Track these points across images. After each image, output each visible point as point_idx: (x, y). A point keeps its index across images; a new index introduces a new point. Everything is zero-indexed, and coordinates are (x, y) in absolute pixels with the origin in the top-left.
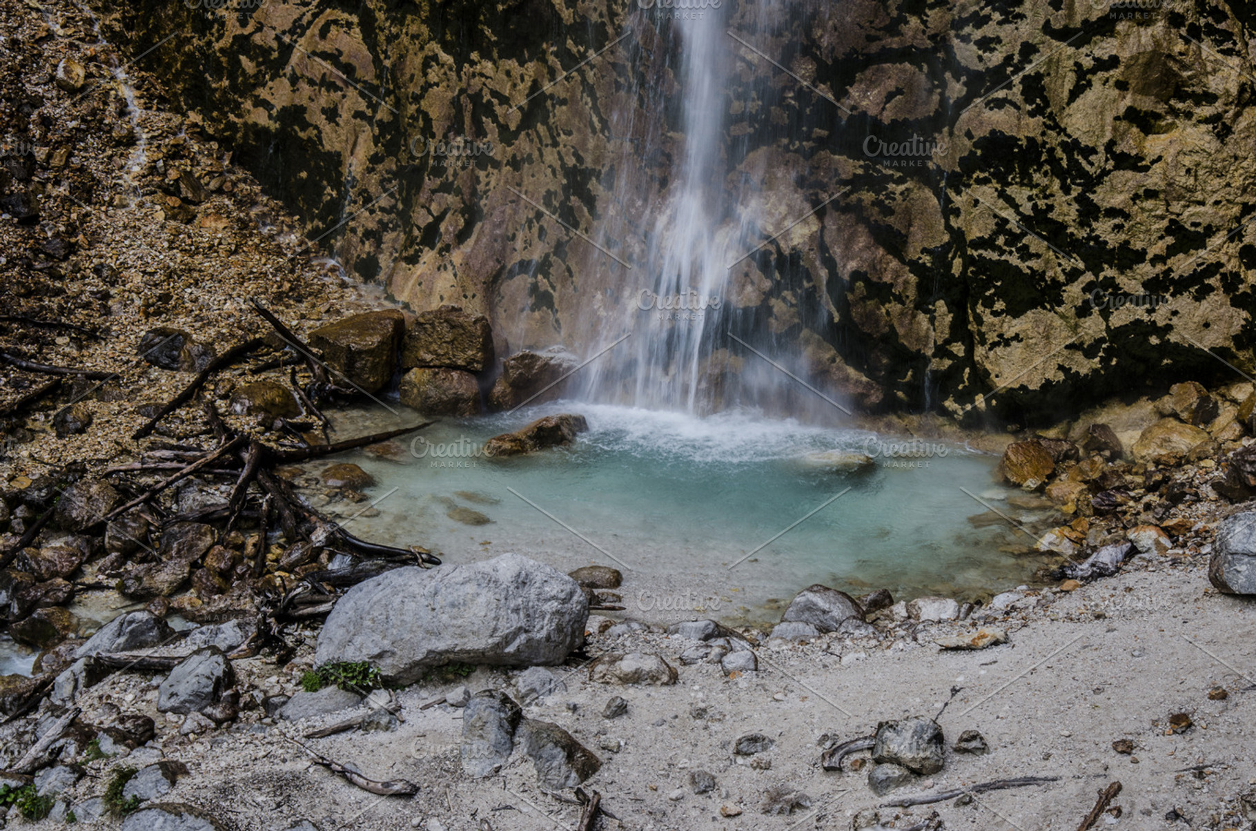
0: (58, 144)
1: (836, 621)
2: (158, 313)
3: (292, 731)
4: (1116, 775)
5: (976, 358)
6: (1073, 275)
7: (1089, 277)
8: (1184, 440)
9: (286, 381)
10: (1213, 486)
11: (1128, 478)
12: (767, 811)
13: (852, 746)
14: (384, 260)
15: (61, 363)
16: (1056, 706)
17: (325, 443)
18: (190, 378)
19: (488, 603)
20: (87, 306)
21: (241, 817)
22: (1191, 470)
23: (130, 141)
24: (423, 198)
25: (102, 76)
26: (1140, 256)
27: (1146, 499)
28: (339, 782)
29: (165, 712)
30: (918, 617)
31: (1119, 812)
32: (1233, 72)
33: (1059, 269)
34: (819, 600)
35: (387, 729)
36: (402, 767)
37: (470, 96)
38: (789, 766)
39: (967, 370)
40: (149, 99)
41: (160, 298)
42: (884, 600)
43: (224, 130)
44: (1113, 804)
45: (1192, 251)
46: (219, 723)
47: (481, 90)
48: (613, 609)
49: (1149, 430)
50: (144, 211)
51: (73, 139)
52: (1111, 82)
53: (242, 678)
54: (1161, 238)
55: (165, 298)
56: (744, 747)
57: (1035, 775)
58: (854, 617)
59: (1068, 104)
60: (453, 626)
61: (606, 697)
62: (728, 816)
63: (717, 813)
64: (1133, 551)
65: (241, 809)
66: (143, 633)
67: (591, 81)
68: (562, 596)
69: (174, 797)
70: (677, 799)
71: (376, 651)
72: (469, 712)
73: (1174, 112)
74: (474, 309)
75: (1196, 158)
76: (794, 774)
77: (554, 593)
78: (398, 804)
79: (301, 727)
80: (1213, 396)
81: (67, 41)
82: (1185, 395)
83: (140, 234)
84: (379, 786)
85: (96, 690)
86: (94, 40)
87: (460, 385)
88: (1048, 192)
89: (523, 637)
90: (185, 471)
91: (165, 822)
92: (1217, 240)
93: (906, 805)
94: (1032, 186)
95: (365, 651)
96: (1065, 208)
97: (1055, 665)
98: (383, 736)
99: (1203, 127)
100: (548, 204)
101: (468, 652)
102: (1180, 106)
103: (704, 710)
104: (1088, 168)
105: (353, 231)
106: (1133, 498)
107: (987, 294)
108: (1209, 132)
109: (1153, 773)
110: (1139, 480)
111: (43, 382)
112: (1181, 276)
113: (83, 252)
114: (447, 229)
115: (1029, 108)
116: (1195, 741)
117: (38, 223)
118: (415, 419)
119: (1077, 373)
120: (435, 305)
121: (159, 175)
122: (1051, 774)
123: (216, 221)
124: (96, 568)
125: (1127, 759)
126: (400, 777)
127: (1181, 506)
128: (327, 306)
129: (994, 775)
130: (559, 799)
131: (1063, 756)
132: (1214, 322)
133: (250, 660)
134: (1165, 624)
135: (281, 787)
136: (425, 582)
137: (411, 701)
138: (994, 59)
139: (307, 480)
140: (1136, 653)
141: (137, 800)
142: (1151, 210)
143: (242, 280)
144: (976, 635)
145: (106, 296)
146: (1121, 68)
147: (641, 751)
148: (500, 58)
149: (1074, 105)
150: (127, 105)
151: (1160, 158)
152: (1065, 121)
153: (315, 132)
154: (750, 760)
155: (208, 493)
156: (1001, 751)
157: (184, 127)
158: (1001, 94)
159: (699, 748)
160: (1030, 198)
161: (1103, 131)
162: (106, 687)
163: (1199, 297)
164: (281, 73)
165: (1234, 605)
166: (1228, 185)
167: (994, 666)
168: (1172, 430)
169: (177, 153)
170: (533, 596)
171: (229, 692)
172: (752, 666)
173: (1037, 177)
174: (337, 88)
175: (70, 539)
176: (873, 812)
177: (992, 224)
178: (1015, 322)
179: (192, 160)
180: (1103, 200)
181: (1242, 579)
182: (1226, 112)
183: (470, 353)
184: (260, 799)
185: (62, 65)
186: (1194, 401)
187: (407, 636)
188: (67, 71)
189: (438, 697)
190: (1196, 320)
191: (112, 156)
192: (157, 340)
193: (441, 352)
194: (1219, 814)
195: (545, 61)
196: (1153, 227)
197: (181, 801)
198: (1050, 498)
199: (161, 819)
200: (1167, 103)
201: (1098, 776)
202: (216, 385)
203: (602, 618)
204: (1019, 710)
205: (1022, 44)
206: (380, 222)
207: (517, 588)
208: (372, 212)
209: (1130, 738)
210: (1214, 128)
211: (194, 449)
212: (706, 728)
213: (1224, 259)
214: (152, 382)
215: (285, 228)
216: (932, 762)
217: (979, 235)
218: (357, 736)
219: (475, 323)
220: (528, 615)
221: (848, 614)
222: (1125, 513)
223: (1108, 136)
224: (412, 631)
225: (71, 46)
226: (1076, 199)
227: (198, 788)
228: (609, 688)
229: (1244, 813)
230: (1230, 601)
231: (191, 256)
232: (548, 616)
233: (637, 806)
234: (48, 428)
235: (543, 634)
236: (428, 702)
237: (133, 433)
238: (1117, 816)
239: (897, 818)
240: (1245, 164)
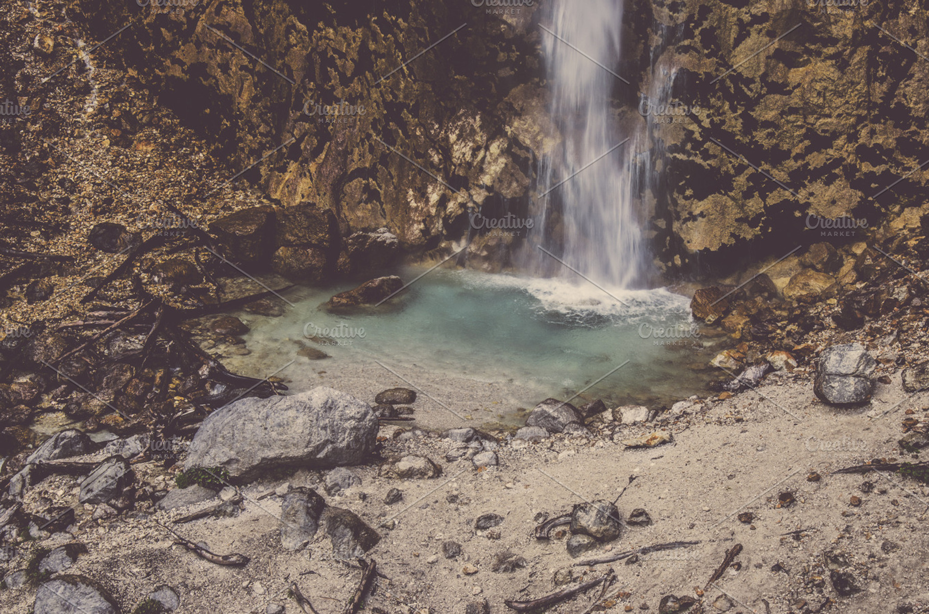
0: (35, 94)
1: (562, 425)
2: (103, 212)
3: (166, 519)
4: (739, 539)
5: (674, 230)
6: (740, 169)
7: (751, 170)
8: (818, 284)
9: (191, 258)
10: (833, 318)
11: (778, 312)
12: (496, 570)
13: (557, 521)
14: (263, 170)
15: (33, 250)
16: (701, 489)
17: (217, 303)
18: (123, 258)
19: (305, 423)
20: (53, 208)
21: (121, 584)
22: (820, 306)
23: (86, 90)
24: (289, 125)
25: (67, 45)
26: (787, 155)
27: (789, 328)
28: (192, 556)
29: (84, 502)
30: (620, 420)
31: (739, 566)
32: (849, 22)
33: (730, 166)
34: (550, 410)
35: (231, 515)
36: (238, 544)
37: (319, 53)
38: (514, 536)
39: (668, 238)
40: (100, 60)
41: (105, 201)
42: (600, 407)
43: (153, 81)
44: (735, 561)
45: (823, 150)
46: (120, 510)
47: (326, 48)
48: (406, 419)
49: (795, 278)
50: (95, 140)
51: (45, 90)
52: (764, 32)
53: (139, 477)
54: (801, 141)
55: (109, 201)
56: (482, 523)
57: (683, 540)
58: (574, 422)
59: (734, 48)
60: (280, 440)
61: (388, 488)
62: (468, 574)
63: (460, 573)
64: (771, 369)
65: (122, 578)
66: (72, 446)
67: (400, 41)
68: (358, 416)
69: (74, 571)
70: (433, 563)
71: (225, 459)
72: (286, 503)
73: (809, 52)
74: (324, 203)
75: (824, 84)
76: (517, 543)
77: (352, 414)
78: (233, 572)
79: (172, 515)
80: (840, 252)
81: (42, 21)
82: (820, 252)
83: (91, 157)
84: (221, 559)
85: (38, 488)
86: (62, 20)
87: (311, 258)
88: (721, 111)
89: (330, 446)
90: (113, 326)
91: (65, 589)
92: (840, 142)
93: (591, 564)
94: (710, 107)
95: (217, 460)
96: (733, 122)
97: (703, 458)
98: (228, 521)
99: (829, 62)
100: (374, 128)
101: (291, 458)
102: (813, 47)
103: (456, 497)
104: (749, 93)
105: (242, 149)
106: (780, 328)
107: (681, 184)
108: (833, 65)
109: (765, 537)
110: (785, 314)
111: (20, 264)
112: (815, 168)
113: (52, 170)
114: (305, 147)
115: (706, 52)
116: (796, 512)
117: (20, 150)
118: (283, 283)
119: (744, 238)
120: (298, 200)
121: (106, 114)
122: (694, 539)
123: (146, 145)
124: (51, 396)
125: (748, 527)
126: (236, 551)
127: (811, 333)
128: (223, 203)
129: (655, 541)
130: (348, 565)
131: (703, 526)
132: (839, 199)
133: (146, 464)
134: (782, 426)
135: (151, 561)
136: (260, 409)
137: (250, 495)
138: (681, 18)
139: (201, 330)
140: (760, 448)
141: (49, 573)
142: (793, 122)
143: (163, 186)
144: (649, 438)
145: (67, 201)
146: (771, 22)
147: (410, 528)
148: (338, 25)
149: (738, 49)
150: (85, 65)
151: (799, 85)
152: (732, 60)
153: (214, 81)
154: (486, 533)
155: (130, 342)
156: (660, 523)
157: (125, 80)
158: (686, 42)
159: (451, 524)
160: (708, 116)
161: (758, 66)
162: (46, 485)
163: (828, 183)
164: (190, 40)
165: (831, 411)
166: (847, 102)
167: (661, 460)
168: (810, 277)
169: (119, 97)
170: (337, 417)
171: (127, 488)
172: (494, 462)
173: (713, 100)
174: (228, 50)
175: (33, 375)
176: (568, 570)
177: (682, 135)
178: (700, 203)
179: (130, 103)
180: (760, 115)
181: (835, 393)
182: (846, 50)
183: (320, 235)
184: (135, 570)
185: (37, 38)
186: (825, 256)
187: (247, 448)
188: (41, 42)
189: (271, 490)
190: (826, 198)
191: (73, 101)
192: (101, 232)
193: (300, 235)
194: (809, 566)
195: (369, 27)
196: (795, 134)
197: (79, 573)
198: (724, 328)
199: (63, 587)
200: (803, 46)
201: (727, 540)
202: (142, 263)
203: (396, 427)
204: (676, 492)
205: (700, 7)
206: (260, 143)
207: (326, 411)
208: (255, 136)
209: (751, 511)
210: (836, 62)
211: (122, 310)
212: (457, 509)
213: (845, 155)
214: (98, 262)
215: (196, 149)
216: (611, 532)
217: (673, 142)
218: (210, 521)
219: (323, 214)
220: (333, 431)
221: (570, 420)
222: (774, 338)
223: (762, 70)
224: (250, 445)
225: (45, 24)
226: (740, 115)
227: (93, 563)
228: (391, 482)
229: (826, 565)
230: (827, 409)
231: (128, 171)
232: (348, 431)
233: (403, 569)
234: (22, 297)
235: (345, 443)
236: (263, 494)
237: (81, 299)
238: (737, 570)
239: (585, 573)
240: (858, 87)
